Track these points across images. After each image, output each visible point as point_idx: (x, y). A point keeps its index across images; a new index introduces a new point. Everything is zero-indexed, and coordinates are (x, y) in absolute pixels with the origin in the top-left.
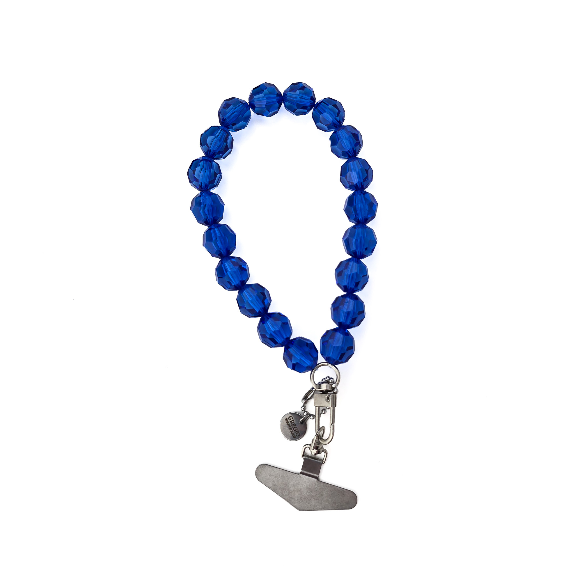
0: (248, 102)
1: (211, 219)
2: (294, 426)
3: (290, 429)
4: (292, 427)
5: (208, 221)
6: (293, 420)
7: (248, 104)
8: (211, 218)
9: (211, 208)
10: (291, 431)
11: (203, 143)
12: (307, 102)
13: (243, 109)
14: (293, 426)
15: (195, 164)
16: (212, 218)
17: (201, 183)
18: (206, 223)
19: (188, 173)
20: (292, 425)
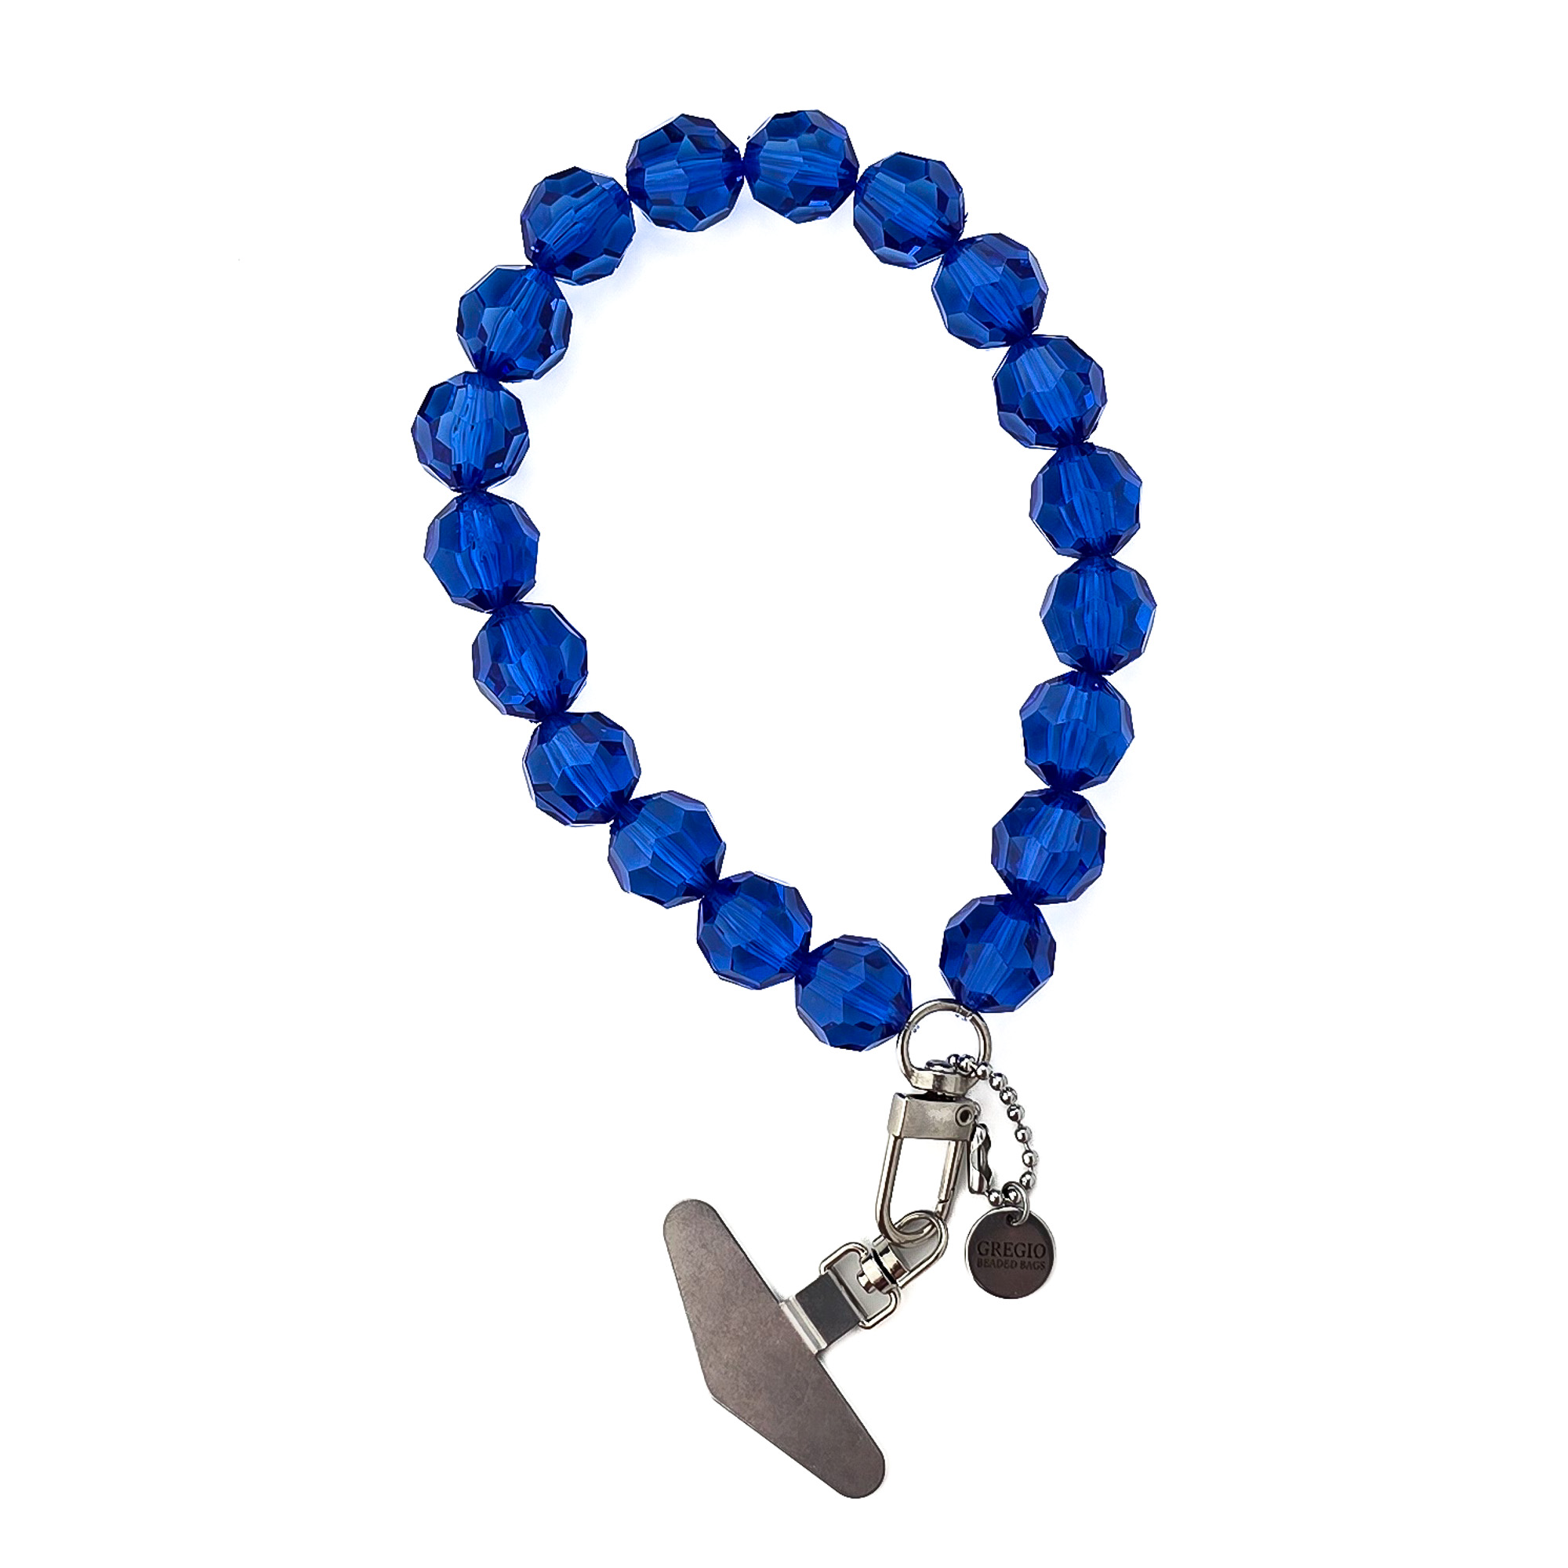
0: (623, 182)
1: (497, 588)
2: (1009, 1249)
3: (1014, 1265)
4: (1011, 1259)
5: (487, 596)
6: (993, 1244)
7: (626, 189)
8: (496, 586)
9: (495, 552)
10: (1019, 1265)
11: (466, 325)
12: (831, 176)
13: (607, 209)
14: (1008, 1253)
15: (437, 400)
16: (501, 587)
17: (459, 466)
18: (479, 601)
19: (413, 430)
20: (1005, 1255)
